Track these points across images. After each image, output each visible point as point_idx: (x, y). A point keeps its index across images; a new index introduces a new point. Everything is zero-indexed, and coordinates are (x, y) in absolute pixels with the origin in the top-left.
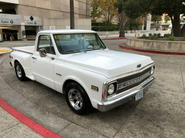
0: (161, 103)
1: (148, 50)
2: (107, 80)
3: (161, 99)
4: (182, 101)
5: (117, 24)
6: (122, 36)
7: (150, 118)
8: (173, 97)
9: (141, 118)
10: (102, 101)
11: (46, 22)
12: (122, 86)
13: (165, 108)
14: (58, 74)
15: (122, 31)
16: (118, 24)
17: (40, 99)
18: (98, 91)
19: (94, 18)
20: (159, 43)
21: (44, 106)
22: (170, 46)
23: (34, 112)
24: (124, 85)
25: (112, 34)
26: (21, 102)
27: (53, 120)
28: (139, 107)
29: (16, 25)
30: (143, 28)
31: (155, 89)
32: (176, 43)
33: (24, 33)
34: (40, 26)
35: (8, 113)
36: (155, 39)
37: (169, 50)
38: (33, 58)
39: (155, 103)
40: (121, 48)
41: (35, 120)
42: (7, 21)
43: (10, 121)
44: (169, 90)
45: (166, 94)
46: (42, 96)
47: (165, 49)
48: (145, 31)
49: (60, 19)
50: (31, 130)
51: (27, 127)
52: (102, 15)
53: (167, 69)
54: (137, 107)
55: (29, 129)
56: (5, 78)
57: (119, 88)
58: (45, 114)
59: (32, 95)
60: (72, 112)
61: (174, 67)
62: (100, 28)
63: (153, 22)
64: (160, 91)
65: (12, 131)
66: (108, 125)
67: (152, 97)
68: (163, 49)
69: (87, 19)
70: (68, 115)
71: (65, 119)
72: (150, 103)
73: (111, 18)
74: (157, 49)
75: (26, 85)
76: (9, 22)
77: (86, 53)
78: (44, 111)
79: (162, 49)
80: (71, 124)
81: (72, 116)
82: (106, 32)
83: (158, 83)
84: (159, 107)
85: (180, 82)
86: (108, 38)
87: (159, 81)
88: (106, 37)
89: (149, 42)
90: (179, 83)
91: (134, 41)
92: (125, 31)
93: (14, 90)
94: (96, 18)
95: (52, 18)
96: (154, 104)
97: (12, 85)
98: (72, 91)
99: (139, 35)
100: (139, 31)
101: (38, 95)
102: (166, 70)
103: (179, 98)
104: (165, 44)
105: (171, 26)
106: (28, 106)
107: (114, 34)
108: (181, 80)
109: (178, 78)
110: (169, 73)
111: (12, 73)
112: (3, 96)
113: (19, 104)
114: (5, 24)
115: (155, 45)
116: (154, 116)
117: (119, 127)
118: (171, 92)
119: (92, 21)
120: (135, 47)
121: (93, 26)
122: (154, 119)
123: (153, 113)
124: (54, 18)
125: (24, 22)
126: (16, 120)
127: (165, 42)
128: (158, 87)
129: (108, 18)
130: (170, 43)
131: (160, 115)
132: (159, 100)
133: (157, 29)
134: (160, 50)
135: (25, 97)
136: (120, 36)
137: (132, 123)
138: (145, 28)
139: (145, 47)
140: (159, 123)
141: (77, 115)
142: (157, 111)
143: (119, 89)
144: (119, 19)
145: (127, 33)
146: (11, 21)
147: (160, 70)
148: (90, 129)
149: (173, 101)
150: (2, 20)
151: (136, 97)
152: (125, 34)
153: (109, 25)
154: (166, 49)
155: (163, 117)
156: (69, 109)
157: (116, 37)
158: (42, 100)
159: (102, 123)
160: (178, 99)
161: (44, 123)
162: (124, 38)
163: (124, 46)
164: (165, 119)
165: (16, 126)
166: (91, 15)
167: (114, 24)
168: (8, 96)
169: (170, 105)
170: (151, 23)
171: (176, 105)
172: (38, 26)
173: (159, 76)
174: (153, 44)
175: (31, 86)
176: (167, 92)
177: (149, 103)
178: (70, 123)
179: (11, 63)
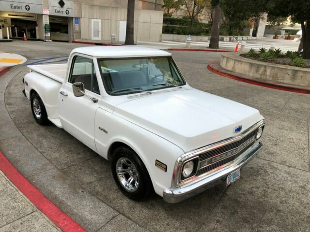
0: (269, 188)
1: (257, 80)
2: (183, 156)
3: (268, 181)
4: (303, 187)
5: (206, 22)
6: (214, 45)
7: (248, 216)
8: (290, 178)
9: (232, 214)
10: (171, 187)
11: (85, 12)
12: (206, 164)
13: (274, 199)
14: (102, 129)
15: (215, 37)
16: (209, 22)
17: (70, 164)
18: (166, 171)
19: (168, 11)
20: (276, 69)
21: (75, 177)
22: (294, 77)
23: (59, 188)
24: (211, 161)
25: (197, 41)
26: (39, 166)
27: (89, 205)
28: (231, 193)
29: (35, 14)
30: (251, 33)
31: (261, 159)
32: (306, 72)
33: (48, 28)
34: (75, 18)
35: (18, 189)
36: (270, 60)
37: (293, 83)
38: (61, 93)
39: (258, 188)
40: (210, 72)
41: (60, 203)
42: (19, 5)
43: (20, 204)
44: (283, 163)
45: (278, 171)
46: (73, 157)
47: (285, 81)
48: (254, 38)
49: (110, 9)
50: (53, 224)
51: (47, 219)
52: (182, 5)
53: (284, 121)
54: (228, 193)
55: (51, 222)
56: (14, 117)
57: (200, 167)
58: (78, 193)
59: (57, 155)
60: (120, 194)
61: (297, 118)
62: (177, 29)
63: (269, 22)
64: (269, 164)
65: (24, 224)
66: (177, 224)
67: (255, 174)
68: (282, 81)
69: (156, 11)
70: (114, 199)
71: (109, 205)
72: (250, 187)
73: (198, 13)
74: (271, 79)
75: (48, 133)
76: (24, 8)
77: (150, 95)
78: (77, 187)
79: (279, 81)
80: (118, 217)
81: (120, 201)
82: (187, 36)
83: (266, 149)
84: (264, 195)
85: (303, 149)
86: (189, 48)
87: (269, 144)
88: (187, 47)
89: (259, 66)
90: (302, 151)
91: (234, 62)
92: (220, 37)
93: (27, 142)
94: (171, 10)
95: (96, 6)
96: (256, 190)
97: (24, 131)
98: (123, 160)
99: (242, 46)
100: (245, 38)
101: (66, 155)
102: (282, 123)
103: (299, 180)
104: (287, 72)
105: (300, 33)
106: (50, 176)
107: (201, 41)
108: (305, 146)
109: (301, 140)
110: (287, 130)
111: (25, 108)
112: (11, 152)
113: (36, 170)
114: (16, 10)
115: (269, 72)
116: (253, 213)
117: (196, 229)
118: (286, 167)
119: (165, 15)
120: (235, 72)
121: (166, 23)
122: (253, 218)
123: (253, 208)
124: (100, 6)
125: (48, 8)
126: (30, 202)
127: (286, 69)
128: (267, 155)
129: (193, 12)
130: (296, 71)
131: (264, 212)
132: (266, 183)
133: (276, 35)
134: (277, 82)
135: (46, 158)
136: (210, 46)
137: (217, 222)
138: (254, 34)
139: (252, 74)
140: (261, 227)
141: (128, 200)
142: (260, 203)
143: (202, 168)
144: (212, 14)
145: (222, 40)
146: (26, 6)
147: (272, 122)
148: (147, 227)
149: (289, 185)
150: (12, 3)
151: (227, 179)
152: (219, 42)
153: (193, 23)
154: (287, 81)
155: (268, 216)
156: (115, 187)
157: (203, 47)
158: (73, 165)
159: (168, 218)
160: (296, 182)
161: (75, 211)
162: (218, 50)
163: (215, 67)
164: (272, 219)
165: (29, 216)
166: (164, 4)
167: (201, 23)
168: (18, 153)
169: (282, 193)
170: (267, 24)
171: (292, 194)
172: (72, 18)
173: (269, 133)
174: (265, 71)
175: (55, 136)
176: (280, 167)
177: (247, 186)
178: (116, 213)
179: (24, 91)
